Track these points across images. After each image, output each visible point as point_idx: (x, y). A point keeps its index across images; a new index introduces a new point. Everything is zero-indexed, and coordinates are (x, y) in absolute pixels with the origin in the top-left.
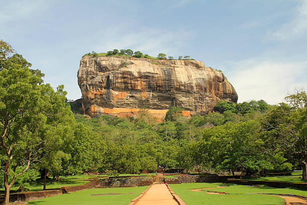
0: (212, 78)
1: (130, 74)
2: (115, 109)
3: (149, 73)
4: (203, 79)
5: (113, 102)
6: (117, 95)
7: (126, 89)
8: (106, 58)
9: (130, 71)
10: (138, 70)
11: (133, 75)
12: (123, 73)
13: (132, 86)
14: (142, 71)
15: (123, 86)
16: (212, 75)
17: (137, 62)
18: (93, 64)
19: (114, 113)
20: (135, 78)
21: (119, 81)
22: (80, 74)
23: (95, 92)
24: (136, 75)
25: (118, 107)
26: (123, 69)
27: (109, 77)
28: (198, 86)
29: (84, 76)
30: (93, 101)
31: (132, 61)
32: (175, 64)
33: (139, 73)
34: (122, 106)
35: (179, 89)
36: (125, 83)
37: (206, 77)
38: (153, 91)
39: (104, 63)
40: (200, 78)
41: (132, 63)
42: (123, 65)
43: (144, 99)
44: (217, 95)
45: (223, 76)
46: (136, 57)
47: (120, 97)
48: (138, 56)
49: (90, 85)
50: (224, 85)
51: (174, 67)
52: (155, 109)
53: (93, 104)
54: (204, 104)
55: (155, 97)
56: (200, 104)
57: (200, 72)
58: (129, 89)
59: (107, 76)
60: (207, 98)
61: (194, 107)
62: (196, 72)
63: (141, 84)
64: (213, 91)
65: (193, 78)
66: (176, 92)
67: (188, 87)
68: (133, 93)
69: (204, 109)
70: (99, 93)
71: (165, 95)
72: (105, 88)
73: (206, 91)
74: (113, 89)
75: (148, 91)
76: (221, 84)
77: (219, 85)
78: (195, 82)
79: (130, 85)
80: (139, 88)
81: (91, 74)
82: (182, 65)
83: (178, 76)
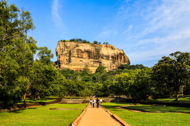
0: (119, 53)
1: (80, 50)
2: (72, 66)
3: (89, 50)
4: (115, 54)
5: (72, 63)
6: (74, 60)
7: (78, 57)
8: (69, 43)
9: (80, 48)
11: (82, 51)
12: (77, 50)
14: (86, 49)
15: (77, 56)
16: (119, 52)
17: (84, 45)
18: (63, 45)
19: (72, 68)
20: (82, 52)
21: (75, 53)
22: (57, 50)
23: (63, 58)
24: (83, 50)
25: (74, 66)
26: (77, 48)
27: (70, 51)
28: (112, 57)
29: (59, 51)
30: (63, 62)
32: (101, 46)
34: (76, 65)
35: (102, 58)
36: (77, 54)
37: (116, 53)
38: (91, 58)
39: (68, 45)
40: (113, 53)
41: (82, 45)
42: (77, 46)
43: (86, 62)
44: (120, 61)
45: (124, 53)
46: (83, 42)
48: (85, 42)
49: (61, 55)
50: (124, 57)
51: (101, 48)
52: (92, 67)
54: (114, 66)
55: (91, 61)
56: (113, 65)
57: (113, 50)
58: (79, 57)
59: (69, 51)
60: (116, 63)
61: (110, 67)
62: (111, 50)
63: (85, 55)
64: (119, 60)
65: (110, 53)
66: (102, 59)
67: (108, 57)
68: (81, 59)
69: (115, 68)
70: (65, 59)
71: (96, 61)
72: (68, 56)
73: (115, 59)
74: (72, 57)
75: (88, 59)
76: (123, 56)
77: (122, 57)
78: (110, 55)
79: (80, 55)
80: (84, 57)
81: (62, 50)
82: (105, 47)
83: (103, 52)
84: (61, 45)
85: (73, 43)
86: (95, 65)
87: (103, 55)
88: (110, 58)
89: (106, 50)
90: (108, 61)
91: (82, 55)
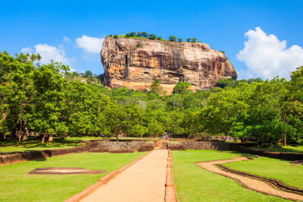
0: (215, 58)
1: (145, 53)
2: (131, 83)
3: (161, 53)
4: (208, 59)
5: (130, 77)
6: (133, 71)
7: (141, 66)
8: (125, 39)
9: (145, 50)
10: (151, 51)
11: (147, 55)
12: (139, 53)
13: (146, 64)
14: (155, 51)
15: (139, 63)
16: (216, 55)
17: (152, 43)
18: (114, 44)
19: (131, 86)
20: (148, 57)
21: (136, 59)
22: (103, 52)
23: (115, 68)
24: (150, 54)
25: (134, 81)
26: (139, 49)
27: (126, 56)
28: (204, 65)
29: (106, 55)
30: (113, 76)
31: (147, 42)
32: (184, 45)
33: (153, 52)
34: (137, 80)
35: (185, 67)
36: (140, 61)
37: (210, 58)
38: (164, 68)
39: (123, 44)
40: (205, 58)
41: (148, 44)
42: (139, 46)
43: (156, 75)
44: (219, 73)
45: (225, 57)
46: (150, 39)
47: (136, 73)
48: (153, 38)
49: (111, 62)
50: (226, 65)
51: (183, 48)
52: (165, 83)
53: (113, 78)
54: (208, 81)
55: (165, 74)
56: (204, 80)
57: (205, 53)
58: (144, 67)
59: (125, 54)
60: (210, 76)
61: (199, 83)
62: (202, 53)
63: (154, 62)
64: (216, 70)
65: (199, 58)
66: (184, 69)
67: (194, 67)
68: (147, 70)
69: (207, 85)
70: (118, 69)
71: (174, 72)
72: (123, 65)
73: (209, 69)
74: (130, 66)
75: (159, 68)
76: (223, 64)
77: (221, 64)
78: (200, 61)
79: (144, 63)
80: (152, 65)
81: (112, 53)
82: (189, 46)
83: (186, 56)
84: (109, 45)
85: (132, 41)
86: (173, 79)
87: (186, 61)
88: (200, 68)
89: (192, 53)
90: (196, 73)
91: (149, 63)
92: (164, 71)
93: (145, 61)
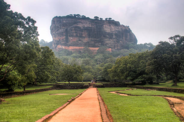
0: (124, 30)
1: (79, 27)
2: (70, 47)
3: (89, 27)
4: (119, 31)
5: (70, 43)
6: (71, 39)
7: (77, 36)
10: (83, 26)
11: (80, 29)
12: (75, 27)
13: (79, 35)
14: (85, 26)
15: (75, 34)
17: (82, 21)
18: (59, 22)
19: (70, 49)
21: (73, 32)
24: (82, 28)
25: (72, 46)
26: (75, 25)
28: (116, 35)
30: (59, 43)
31: (80, 21)
32: (103, 22)
33: (84, 27)
34: (74, 45)
35: (105, 36)
36: (76, 33)
38: (91, 37)
40: (117, 31)
42: (75, 23)
43: (86, 42)
44: (126, 40)
45: (130, 30)
47: (73, 40)
51: (103, 24)
52: (92, 47)
54: (119, 45)
55: (92, 41)
56: (117, 45)
57: (117, 27)
59: (66, 29)
60: (121, 42)
61: (113, 46)
62: (115, 27)
63: (85, 34)
64: (124, 38)
65: (113, 30)
66: (104, 38)
67: (110, 36)
68: (81, 39)
70: (62, 38)
71: (98, 40)
72: (65, 35)
73: (120, 38)
74: (69, 36)
75: (88, 37)
76: (128, 34)
78: (114, 33)
79: (78, 34)
80: (84, 36)
81: (57, 28)
82: (107, 23)
83: (105, 29)
84: (56, 23)
86: (97, 44)
87: (106, 33)
88: (114, 37)
89: (109, 27)
90: (111, 40)
91: (82, 34)
92: (91, 39)
93: (79, 33)
